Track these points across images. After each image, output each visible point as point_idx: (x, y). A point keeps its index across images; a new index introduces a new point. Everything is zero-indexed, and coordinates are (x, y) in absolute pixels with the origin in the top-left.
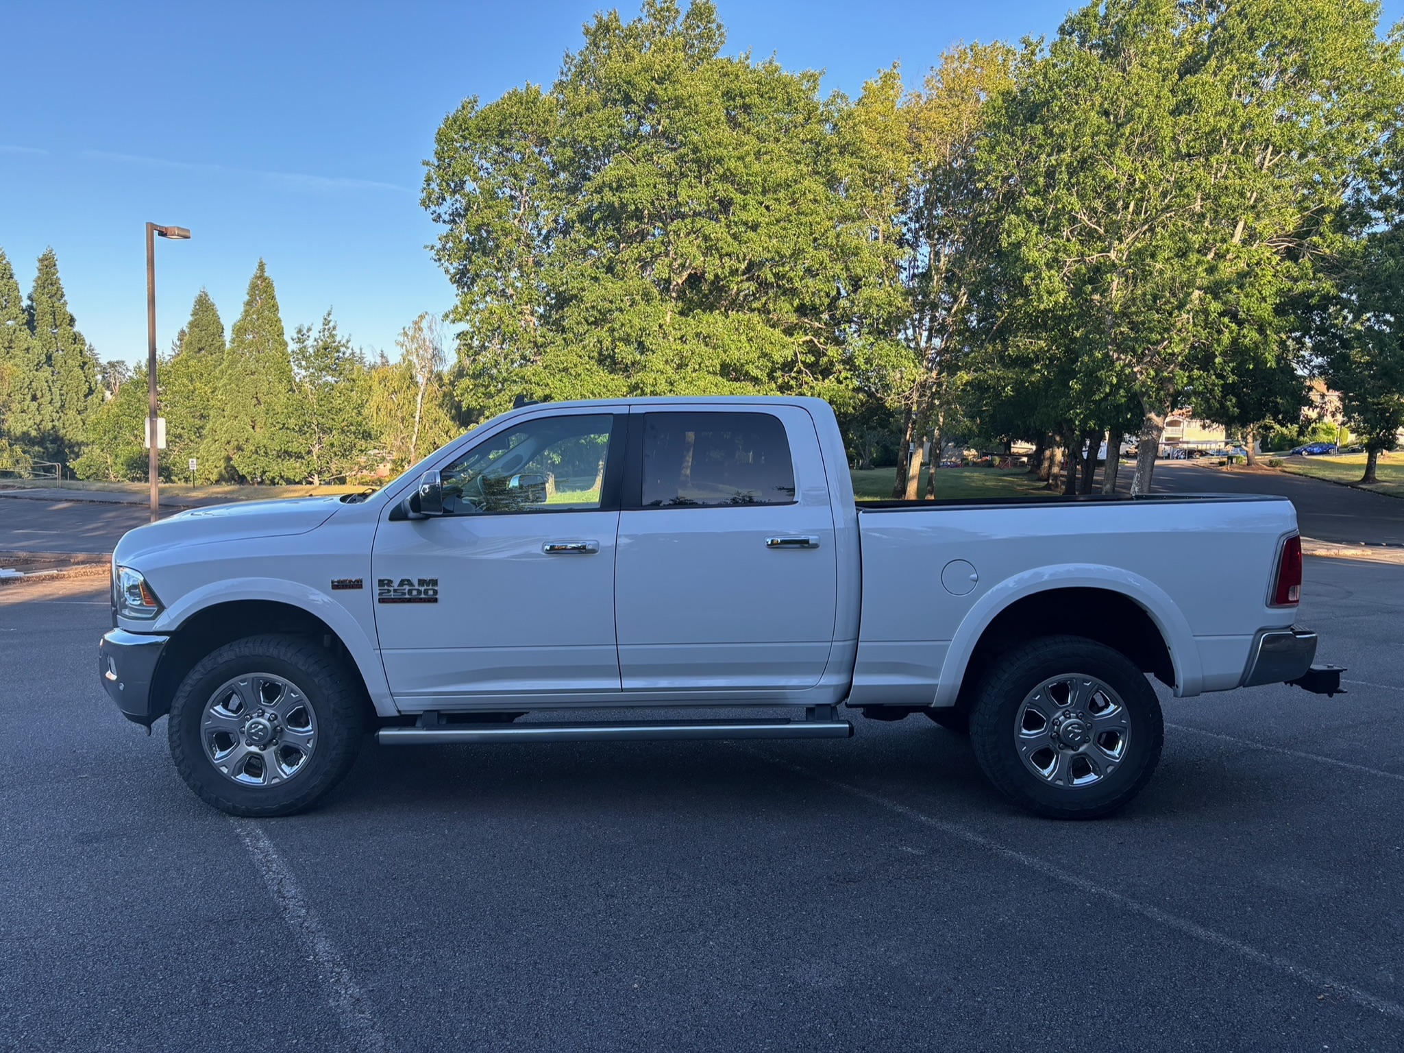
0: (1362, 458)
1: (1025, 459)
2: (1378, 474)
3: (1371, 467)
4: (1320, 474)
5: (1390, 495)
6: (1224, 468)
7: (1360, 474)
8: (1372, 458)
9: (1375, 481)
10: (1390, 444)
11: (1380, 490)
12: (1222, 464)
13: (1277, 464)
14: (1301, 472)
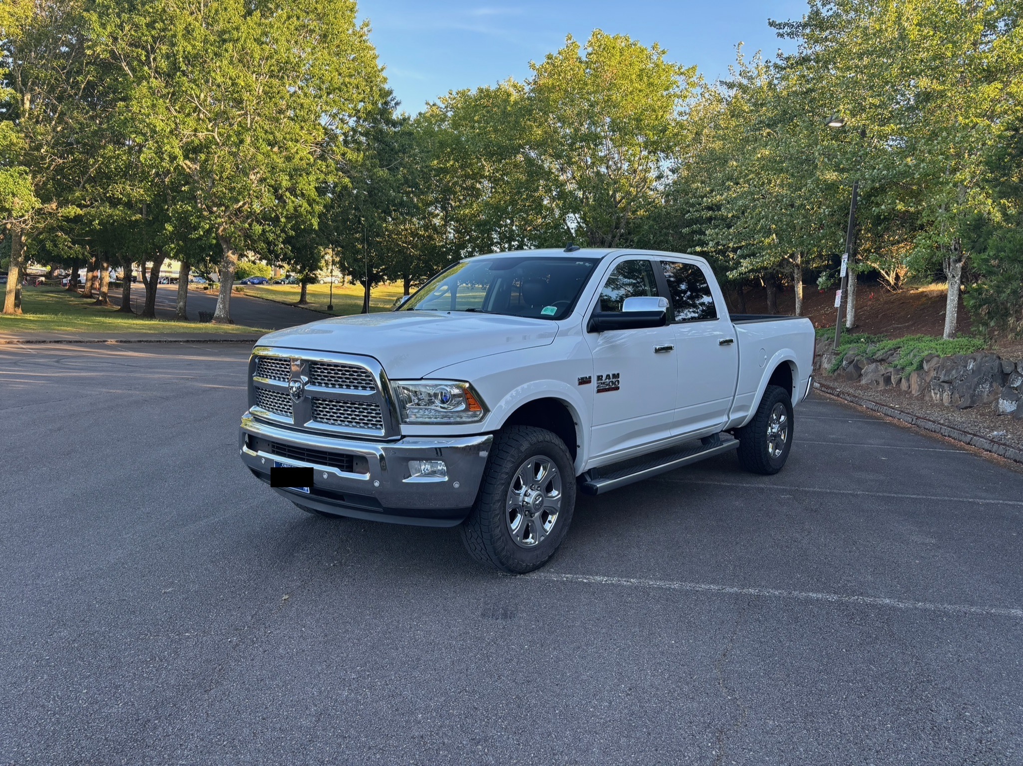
0: (298, 289)
1: (43, 279)
2: (308, 299)
3: (303, 294)
4: (270, 297)
5: (319, 312)
6: (208, 292)
7: (298, 298)
8: (304, 288)
9: (306, 303)
10: (314, 281)
11: (312, 309)
12: (206, 288)
13: (242, 290)
14: (259, 296)
